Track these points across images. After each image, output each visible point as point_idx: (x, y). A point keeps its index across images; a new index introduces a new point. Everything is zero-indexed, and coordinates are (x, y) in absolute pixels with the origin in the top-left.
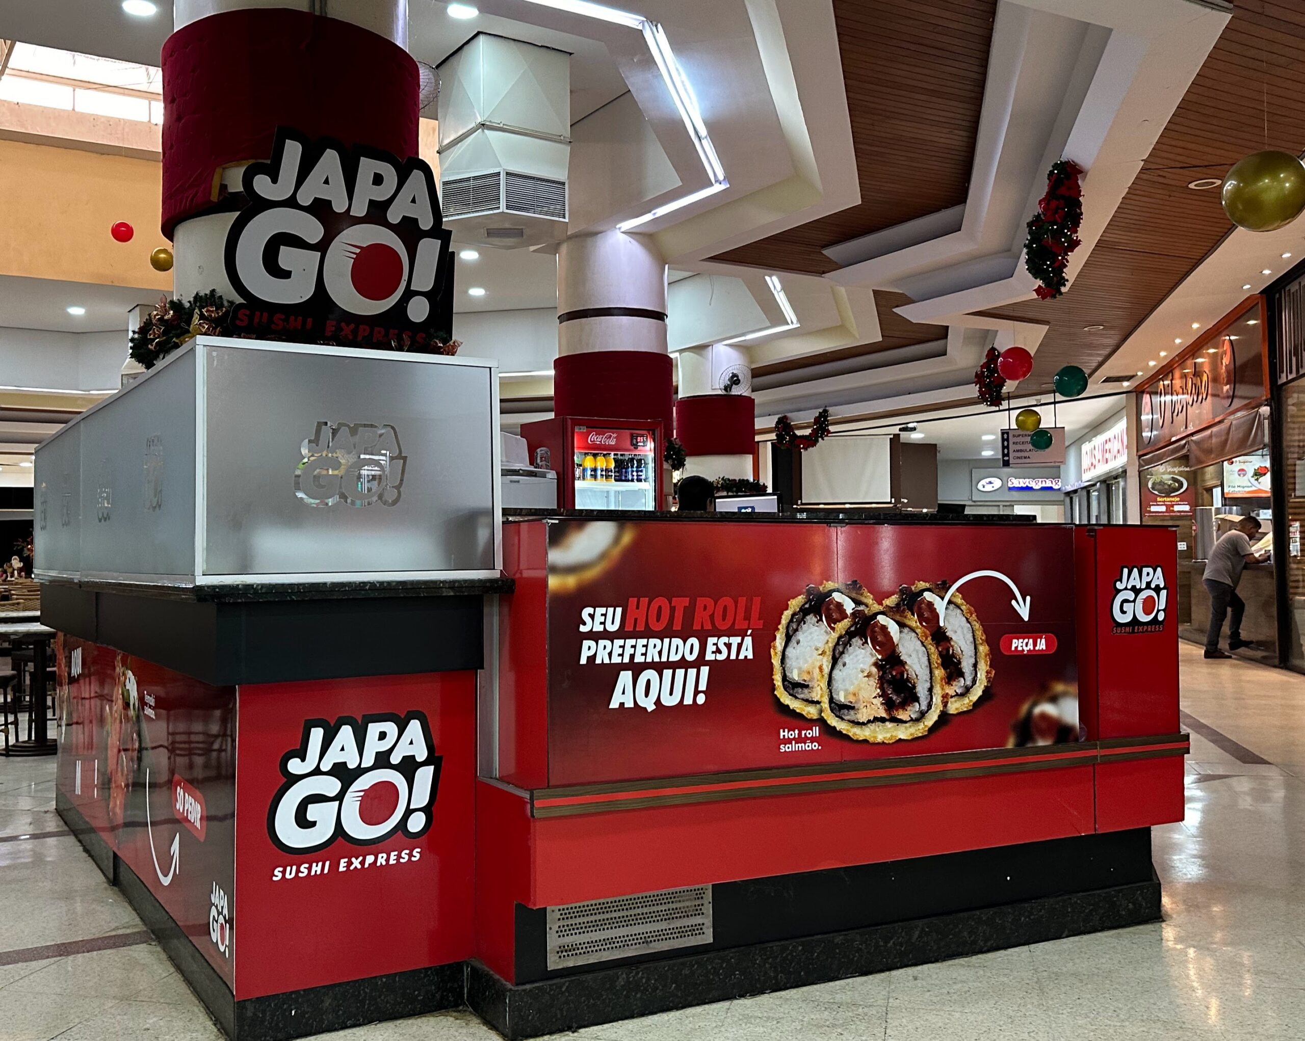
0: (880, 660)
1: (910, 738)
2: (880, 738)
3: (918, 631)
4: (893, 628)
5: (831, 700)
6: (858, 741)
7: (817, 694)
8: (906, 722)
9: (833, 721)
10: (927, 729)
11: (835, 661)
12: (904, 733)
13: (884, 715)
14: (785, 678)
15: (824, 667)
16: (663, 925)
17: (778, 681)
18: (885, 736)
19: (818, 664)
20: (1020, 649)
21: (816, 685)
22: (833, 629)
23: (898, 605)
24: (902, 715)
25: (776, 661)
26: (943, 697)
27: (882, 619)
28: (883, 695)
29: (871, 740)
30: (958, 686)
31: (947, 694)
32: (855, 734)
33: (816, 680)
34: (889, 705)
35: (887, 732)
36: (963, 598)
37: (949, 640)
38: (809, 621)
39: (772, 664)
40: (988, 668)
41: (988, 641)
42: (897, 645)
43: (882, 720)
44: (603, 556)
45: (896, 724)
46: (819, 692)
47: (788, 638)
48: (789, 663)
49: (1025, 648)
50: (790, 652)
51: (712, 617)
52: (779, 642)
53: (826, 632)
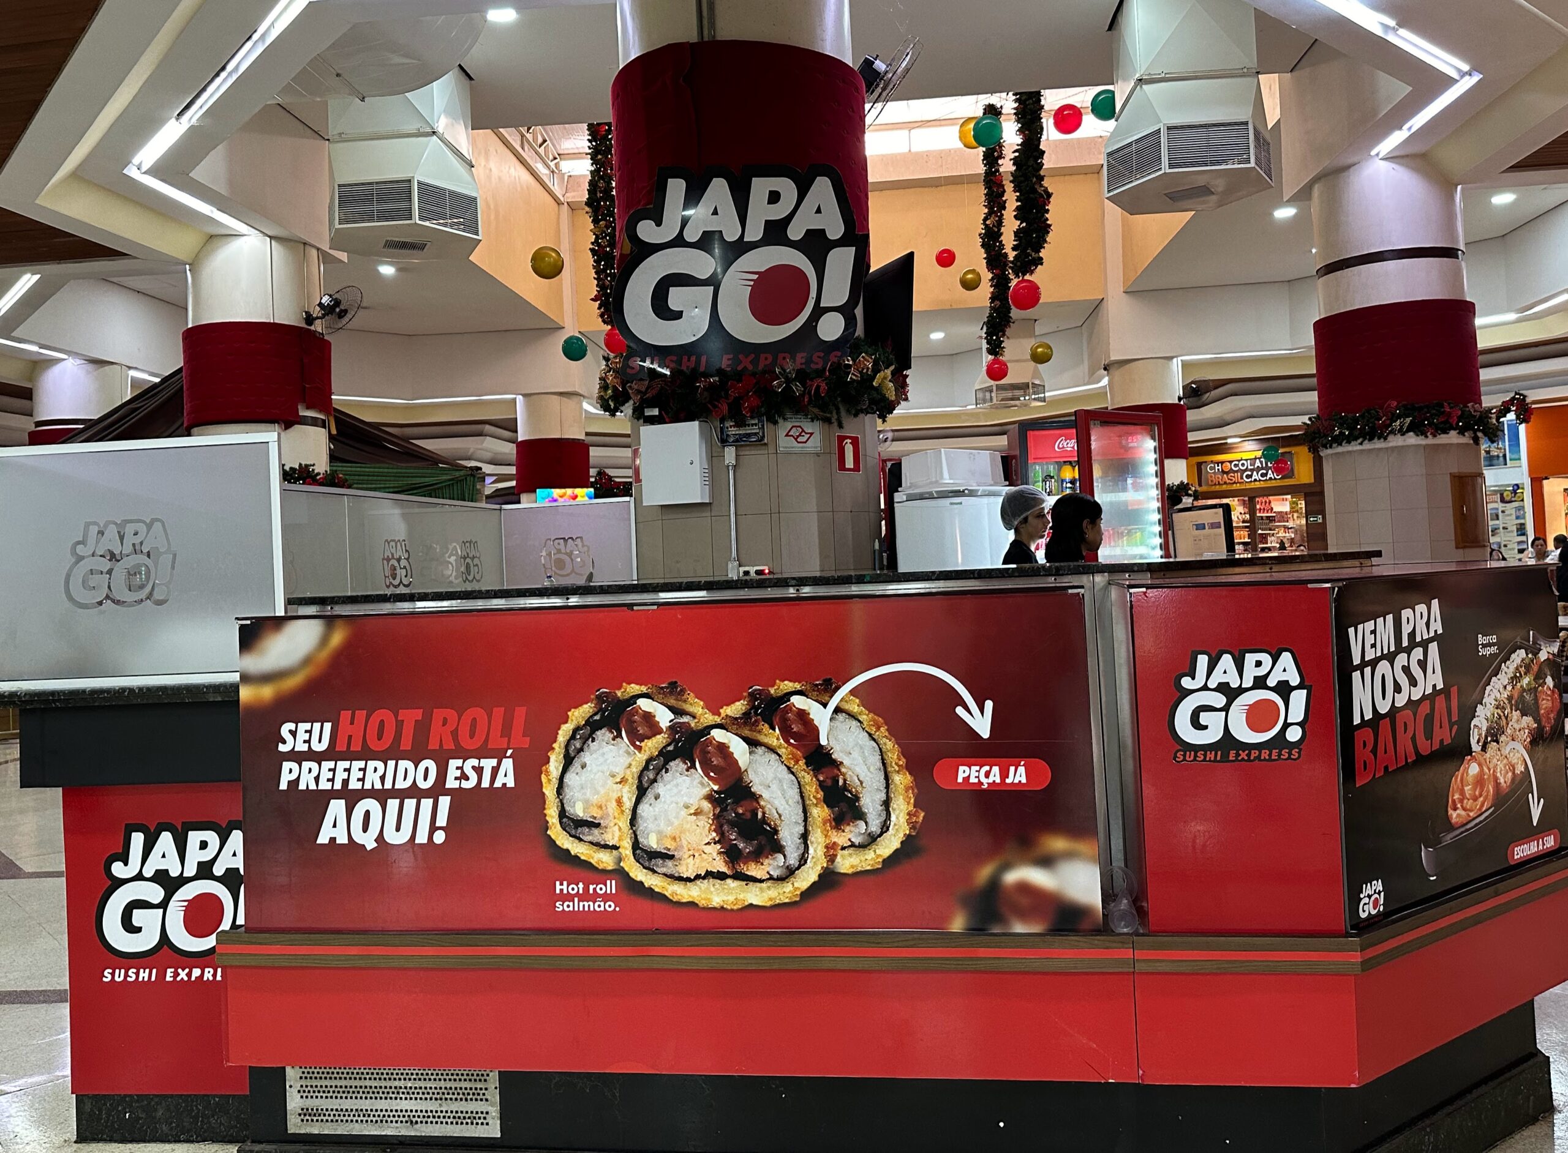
0: (715, 792)
1: (768, 904)
2: (716, 901)
3: (782, 751)
4: (738, 748)
5: (636, 845)
6: (679, 904)
7: (613, 835)
8: (761, 881)
9: (638, 873)
10: (798, 893)
11: (642, 792)
12: (758, 896)
13: (724, 869)
14: (562, 814)
15: (625, 799)
16: (432, 1106)
17: (553, 817)
18: (725, 898)
19: (615, 796)
20: (973, 780)
21: (612, 824)
22: (639, 748)
23: (746, 715)
24: (753, 870)
25: (550, 791)
26: (827, 847)
27: (718, 735)
28: (722, 840)
29: (702, 903)
30: (854, 832)
31: (835, 843)
32: (674, 893)
33: (612, 816)
34: (732, 855)
35: (729, 894)
36: (863, 704)
37: (836, 765)
38: (600, 737)
39: (544, 794)
40: (911, 808)
41: (910, 768)
42: (746, 770)
43: (721, 876)
44: (307, 661)
45: (745, 883)
46: (616, 832)
47: (568, 761)
48: (568, 793)
49: (983, 779)
50: (571, 778)
51: (455, 734)
52: (555, 765)
53: (628, 753)
